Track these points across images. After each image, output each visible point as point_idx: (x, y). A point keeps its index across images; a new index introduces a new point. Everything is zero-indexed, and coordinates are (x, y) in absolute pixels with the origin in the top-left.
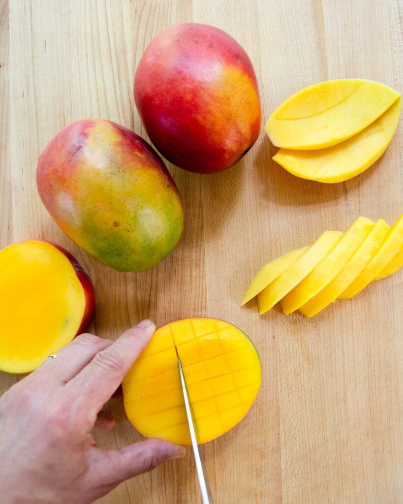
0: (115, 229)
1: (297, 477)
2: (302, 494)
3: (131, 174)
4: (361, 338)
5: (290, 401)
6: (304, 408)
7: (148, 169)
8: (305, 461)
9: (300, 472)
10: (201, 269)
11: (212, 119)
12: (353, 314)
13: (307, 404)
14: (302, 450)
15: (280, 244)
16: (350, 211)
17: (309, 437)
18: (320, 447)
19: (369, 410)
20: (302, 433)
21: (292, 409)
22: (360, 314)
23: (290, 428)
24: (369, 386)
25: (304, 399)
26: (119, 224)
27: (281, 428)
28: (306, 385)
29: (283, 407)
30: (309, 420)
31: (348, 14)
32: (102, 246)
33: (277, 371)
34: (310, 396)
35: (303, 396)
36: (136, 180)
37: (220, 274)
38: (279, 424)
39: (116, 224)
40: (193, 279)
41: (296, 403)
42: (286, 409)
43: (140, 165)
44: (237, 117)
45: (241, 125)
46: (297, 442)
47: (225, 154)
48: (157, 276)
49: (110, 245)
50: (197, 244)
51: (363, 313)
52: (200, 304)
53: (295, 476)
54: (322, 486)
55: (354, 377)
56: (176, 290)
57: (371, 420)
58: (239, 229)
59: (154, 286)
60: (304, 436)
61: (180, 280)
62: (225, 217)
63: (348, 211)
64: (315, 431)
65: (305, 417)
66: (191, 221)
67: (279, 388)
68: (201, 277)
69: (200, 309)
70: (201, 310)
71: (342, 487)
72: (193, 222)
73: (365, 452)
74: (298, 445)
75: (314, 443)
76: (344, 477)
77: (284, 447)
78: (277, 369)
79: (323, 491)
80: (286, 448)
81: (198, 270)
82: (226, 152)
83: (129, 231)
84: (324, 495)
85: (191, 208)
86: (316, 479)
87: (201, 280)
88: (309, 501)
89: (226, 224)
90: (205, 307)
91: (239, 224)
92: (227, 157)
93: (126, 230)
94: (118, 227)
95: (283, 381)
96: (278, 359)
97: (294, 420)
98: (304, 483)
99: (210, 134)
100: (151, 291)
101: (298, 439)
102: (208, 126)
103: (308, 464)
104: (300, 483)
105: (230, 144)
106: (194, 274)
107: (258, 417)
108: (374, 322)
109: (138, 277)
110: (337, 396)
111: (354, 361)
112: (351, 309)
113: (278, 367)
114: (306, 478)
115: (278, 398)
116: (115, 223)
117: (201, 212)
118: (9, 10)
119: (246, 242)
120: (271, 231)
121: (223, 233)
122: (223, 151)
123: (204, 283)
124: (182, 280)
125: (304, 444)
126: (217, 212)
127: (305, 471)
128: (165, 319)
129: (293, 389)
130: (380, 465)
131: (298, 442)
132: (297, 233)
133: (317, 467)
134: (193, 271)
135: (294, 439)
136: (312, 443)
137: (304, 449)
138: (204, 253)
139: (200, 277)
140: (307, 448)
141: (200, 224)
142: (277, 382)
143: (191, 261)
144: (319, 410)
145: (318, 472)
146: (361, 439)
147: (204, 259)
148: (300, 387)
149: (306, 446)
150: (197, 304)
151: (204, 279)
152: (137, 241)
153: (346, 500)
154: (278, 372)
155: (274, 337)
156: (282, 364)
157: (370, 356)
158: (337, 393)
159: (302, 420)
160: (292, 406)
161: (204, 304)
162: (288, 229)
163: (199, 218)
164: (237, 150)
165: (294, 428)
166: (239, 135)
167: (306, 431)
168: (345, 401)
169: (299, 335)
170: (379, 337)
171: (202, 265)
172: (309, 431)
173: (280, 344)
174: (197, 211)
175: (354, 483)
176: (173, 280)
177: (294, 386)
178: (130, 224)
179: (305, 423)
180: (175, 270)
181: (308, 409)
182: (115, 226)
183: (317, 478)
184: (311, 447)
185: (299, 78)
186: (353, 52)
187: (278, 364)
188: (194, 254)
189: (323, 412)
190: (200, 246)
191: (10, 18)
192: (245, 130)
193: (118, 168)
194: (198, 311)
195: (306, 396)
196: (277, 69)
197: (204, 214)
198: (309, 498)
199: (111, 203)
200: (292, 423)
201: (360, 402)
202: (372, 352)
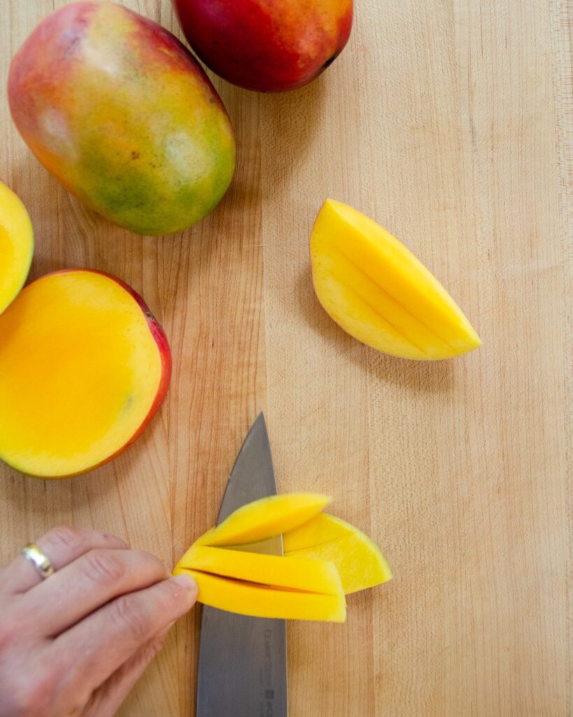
0: (133, 163)
1: (394, 554)
2: (402, 580)
3: (155, 79)
4: (492, 347)
5: (384, 440)
6: (406, 450)
7: (181, 74)
8: (407, 530)
9: (398, 548)
10: (256, 240)
11: (282, 5)
12: (481, 312)
13: (410, 444)
14: (402, 513)
15: (375, 205)
16: (479, 160)
17: (412, 495)
18: (429, 509)
19: (501, 454)
20: (403, 488)
21: (388, 452)
22: (491, 312)
23: (384, 480)
24: (501, 419)
25: (406, 438)
26: (138, 154)
27: (372, 482)
28: (409, 417)
29: (375, 448)
30: (413, 470)
32: (114, 192)
33: (366, 395)
34: (415, 433)
35: (405, 433)
36: (164, 88)
37: (284, 247)
38: (368, 474)
39: (135, 155)
40: (244, 254)
41: (394, 443)
42: (379, 452)
43: (168, 67)
44: (318, 5)
45: (324, 18)
46: (394, 501)
47: (299, 61)
48: (189, 249)
49: (125, 190)
50: (251, 202)
51: (495, 310)
52: (253, 293)
53: (391, 553)
54: (431, 568)
55: (480, 405)
56: (217, 270)
57: (504, 468)
58: (314, 181)
59: (183, 263)
60: (405, 494)
61: (223, 255)
62: (294, 163)
63: (475, 160)
64: (421, 485)
65: (407, 464)
66: (243, 167)
67: (370, 421)
68: (256, 252)
69: (252, 300)
70: (255, 301)
71: (460, 569)
72: (245, 168)
73: (495, 516)
74: (396, 505)
75: (420, 504)
76: (464, 555)
77: (374, 509)
78: (366, 392)
79: (432, 576)
80: (378, 511)
81: (251, 241)
82: (301, 58)
83: (154, 167)
84: (433, 581)
85: (244, 148)
86: (423, 558)
87: (256, 255)
88: (411, 590)
89: (294, 174)
90: (261, 298)
91: (314, 174)
92: (301, 66)
93: (151, 164)
94: (137, 160)
95: (376, 409)
97: (390, 469)
98: (404, 563)
99: (277, 29)
100: (178, 272)
101: (396, 497)
102: (275, 16)
103: (411, 534)
104: (398, 563)
105: (307, 46)
106: (244, 246)
108: (511, 324)
109: (160, 250)
110: (454, 433)
111: (481, 380)
112: (478, 304)
113: (368, 389)
114: (408, 555)
115: (368, 436)
116: (134, 153)
117: (258, 154)
120: (363, 187)
121: (291, 186)
122: (296, 56)
123: (260, 261)
124: (226, 256)
125: (405, 506)
126: (282, 155)
127: (406, 545)
128: (200, 314)
129: (391, 422)
130: (516, 536)
131: (396, 502)
132: (400, 190)
133: (424, 539)
134: (244, 242)
135: (390, 497)
136: (418, 504)
137: (406, 512)
138: (262, 216)
139: (253, 251)
140: (410, 511)
141: (256, 172)
142: (366, 411)
143: (242, 227)
144: (429, 454)
145: (426, 547)
146: (488, 498)
147: (260, 224)
148: (400, 419)
149: (407, 508)
150: (248, 291)
151: (260, 257)
152: (168, 182)
153: (466, 589)
154: (369, 397)
157: (504, 374)
158: (454, 428)
159: (403, 468)
160: (388, 448)
161: (259, 292)
162: (388, 184)
163: (255, 163)
164: (316, 57)
165: (390, 481)
166: (321, 34)
167: (408, 486)
168: (467, 441)
170: (517, 345)
171: (257, 234)
172: (413, 486)
173: (372, 354)
174: (252, 152)
175: (478, 562)
176: (213, 254)
177: (392, 417)
178: (155, 156)
179: (407, 474)
180: (217, 240)
181: (413, 452)
182: (134, 158)
183: (424, 556)
184: (415, 510)
187: (368, 385)
188: (246, 217)
189: (435, 457)
190: (256, 205)
192: (330, 27)
193: (136, 70)
194: (250, 302)
195: (409, 433)
197: (263, 157)
198: (411, 585)
199: (126, 122)
200: (388, 473)
201: (488, 442)
202: (507, 368)
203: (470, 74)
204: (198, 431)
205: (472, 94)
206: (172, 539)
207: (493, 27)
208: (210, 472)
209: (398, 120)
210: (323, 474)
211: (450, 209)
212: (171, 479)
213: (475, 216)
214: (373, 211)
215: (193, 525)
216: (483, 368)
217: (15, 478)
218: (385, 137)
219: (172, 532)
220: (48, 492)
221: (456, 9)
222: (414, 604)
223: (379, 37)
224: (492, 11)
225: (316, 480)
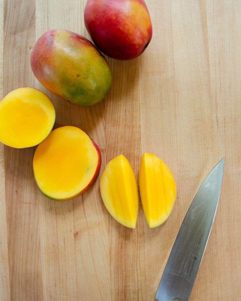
16: (219, 131)
19: (228, 237)
24: (228, 225)
31: (220, 25)
33: (179, 216)
44: (140, 25)
45: (142, 29)
50: (137, 147)
51: (226, 185)
55: (220, 220)
57: (229, 243)
58: (160, 139)
62: (153, 133)
71: (213, 279)
72: (135, 135)
73: (226, 260)
76: (215, 273)
78: (179, 215)
81: (138, 161)
84: (204, 283)
85: (134, 128)
86: (200, 274)
89: (153, 137)
96: (180, 210)
107: (169, 240)
108: (231, 190)
111: (221, 211)
118: (35, 17)
119: (164, 147)
120: (178, 141)
121: (152, 142)
126: (149, 131)
130: (234, 267)
132: (191, 143)
134: (135, 162)
138: (141, 152)
139: (139, 165)
141: (139, 137)
142: (180, 222)
143: (134, 157)
146: (224, 253)
153: (215, 286)
154: (180, 217)
155: (178, 198)
156: (182, 212)
157: (229, 208)
162: (187, 140)
163: (139, 133)
168: (216, 233)
169: (192, 197)
170: (234, 198)
171: (140, 159)
173: (181, 201)
175: (220, 276)
185: (193, 59)
186: (223, 46)
187: (180, 212)
191: (36, 22)
192: (145, 32)
196: (182, 54)
197: (142, 131)
201: (223, 233)
202: (230, 206)
203: (216, 100)
204: (119, 229)
205: (217, 107)
206: (110, 267)
207: (225, 82)
208: (123, 243)
209: (190, 117)
210: (164, 244)
211: (209, 149)
212: (110, 246)
213: (218, 151)
214: (181, 150)
215: (118, 262)
216: (222, 206)
217: (55, 245)
218: (185, 124)
219: (110, 264)
220: (66, 250)
221: (211, 76)
222: (196, 291)
223: (183, 87)
224: (224, 76)
225: (161, 246)
